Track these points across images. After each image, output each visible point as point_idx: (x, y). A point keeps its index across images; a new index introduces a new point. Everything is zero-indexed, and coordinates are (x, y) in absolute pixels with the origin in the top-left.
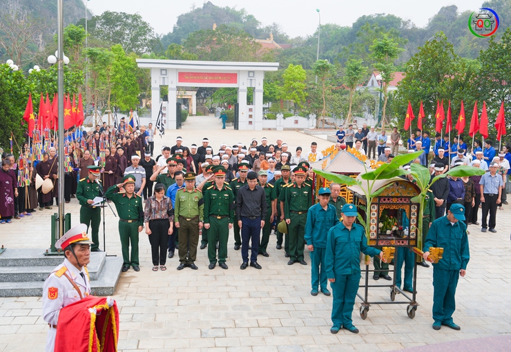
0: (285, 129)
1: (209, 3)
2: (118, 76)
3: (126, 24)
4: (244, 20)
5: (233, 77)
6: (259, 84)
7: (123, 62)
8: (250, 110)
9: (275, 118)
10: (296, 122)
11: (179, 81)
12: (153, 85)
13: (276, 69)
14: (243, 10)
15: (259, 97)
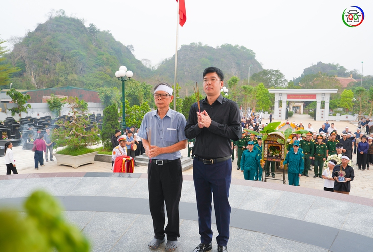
0: (340, 121)
1: (320, 62)
2: (260, 97)
3: (273, 75)
4: (338, 69)
5: (314, 96)
6: (327, 100)
7: (263, 91)
8: (322, 111)
9: (335, 115)
10: (347, 117)
11: (288, 98)
12: (276, 100)
13: (336, 92)
14: (338, 64)
15: (327, 105)
